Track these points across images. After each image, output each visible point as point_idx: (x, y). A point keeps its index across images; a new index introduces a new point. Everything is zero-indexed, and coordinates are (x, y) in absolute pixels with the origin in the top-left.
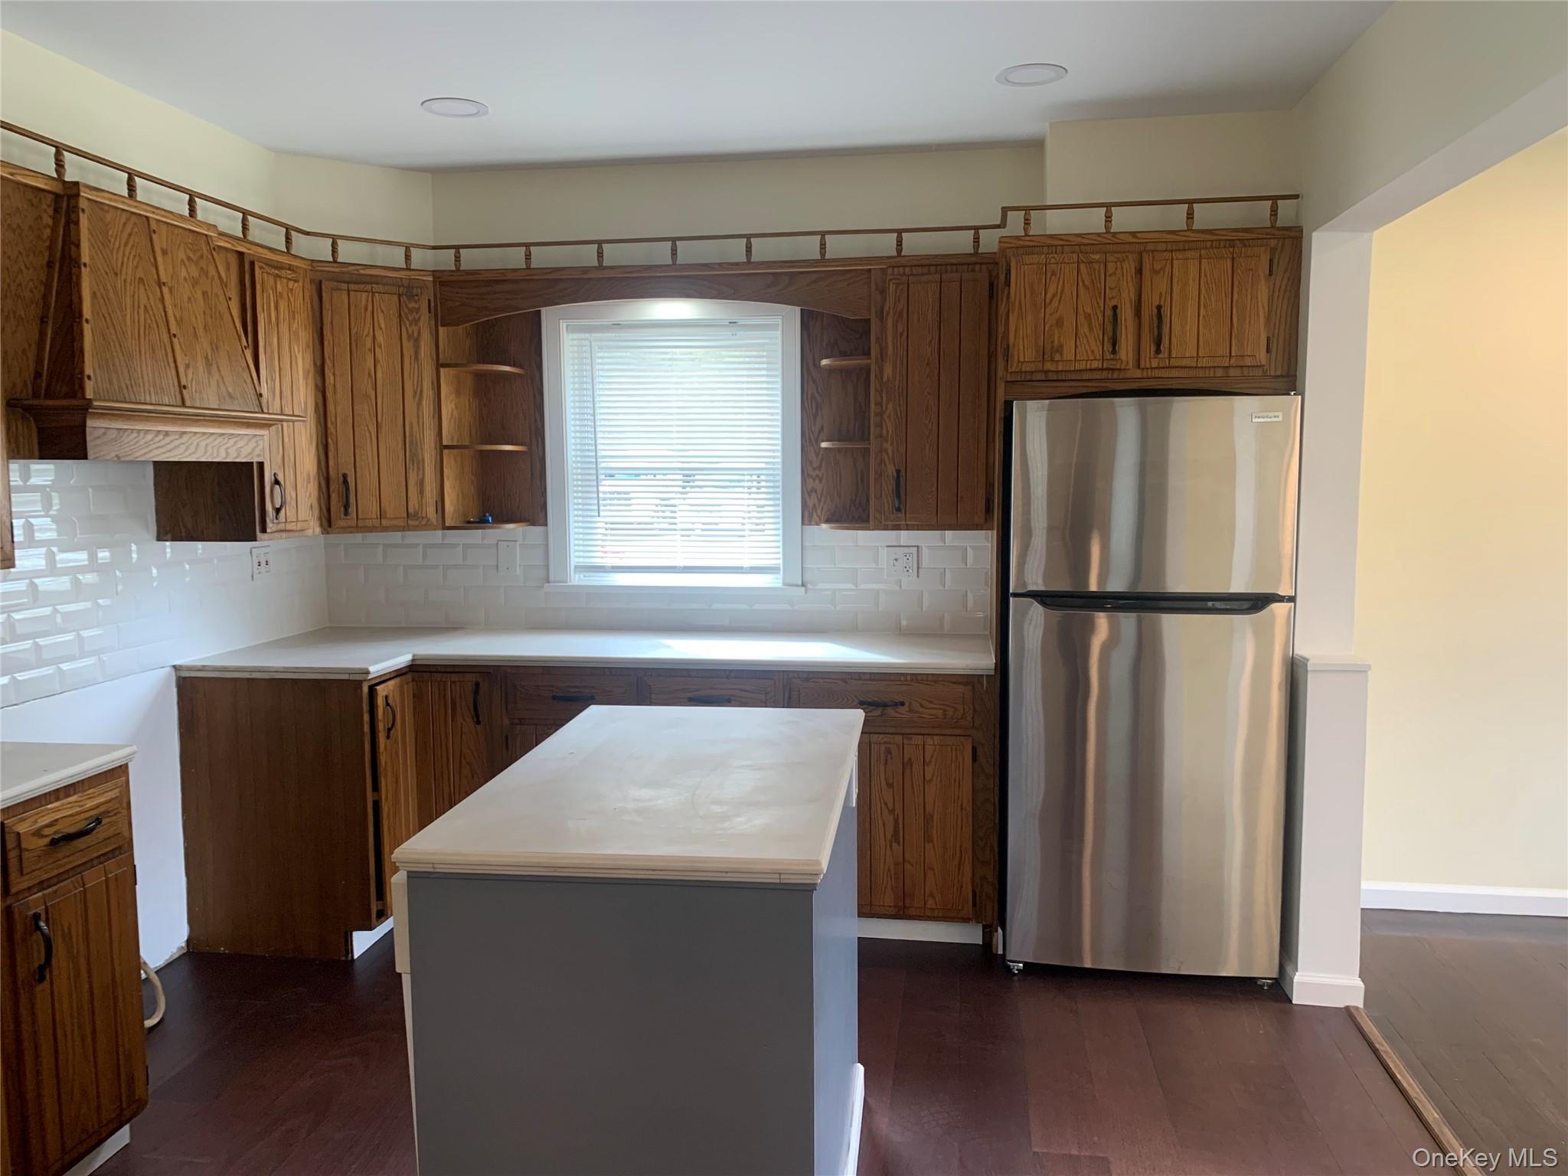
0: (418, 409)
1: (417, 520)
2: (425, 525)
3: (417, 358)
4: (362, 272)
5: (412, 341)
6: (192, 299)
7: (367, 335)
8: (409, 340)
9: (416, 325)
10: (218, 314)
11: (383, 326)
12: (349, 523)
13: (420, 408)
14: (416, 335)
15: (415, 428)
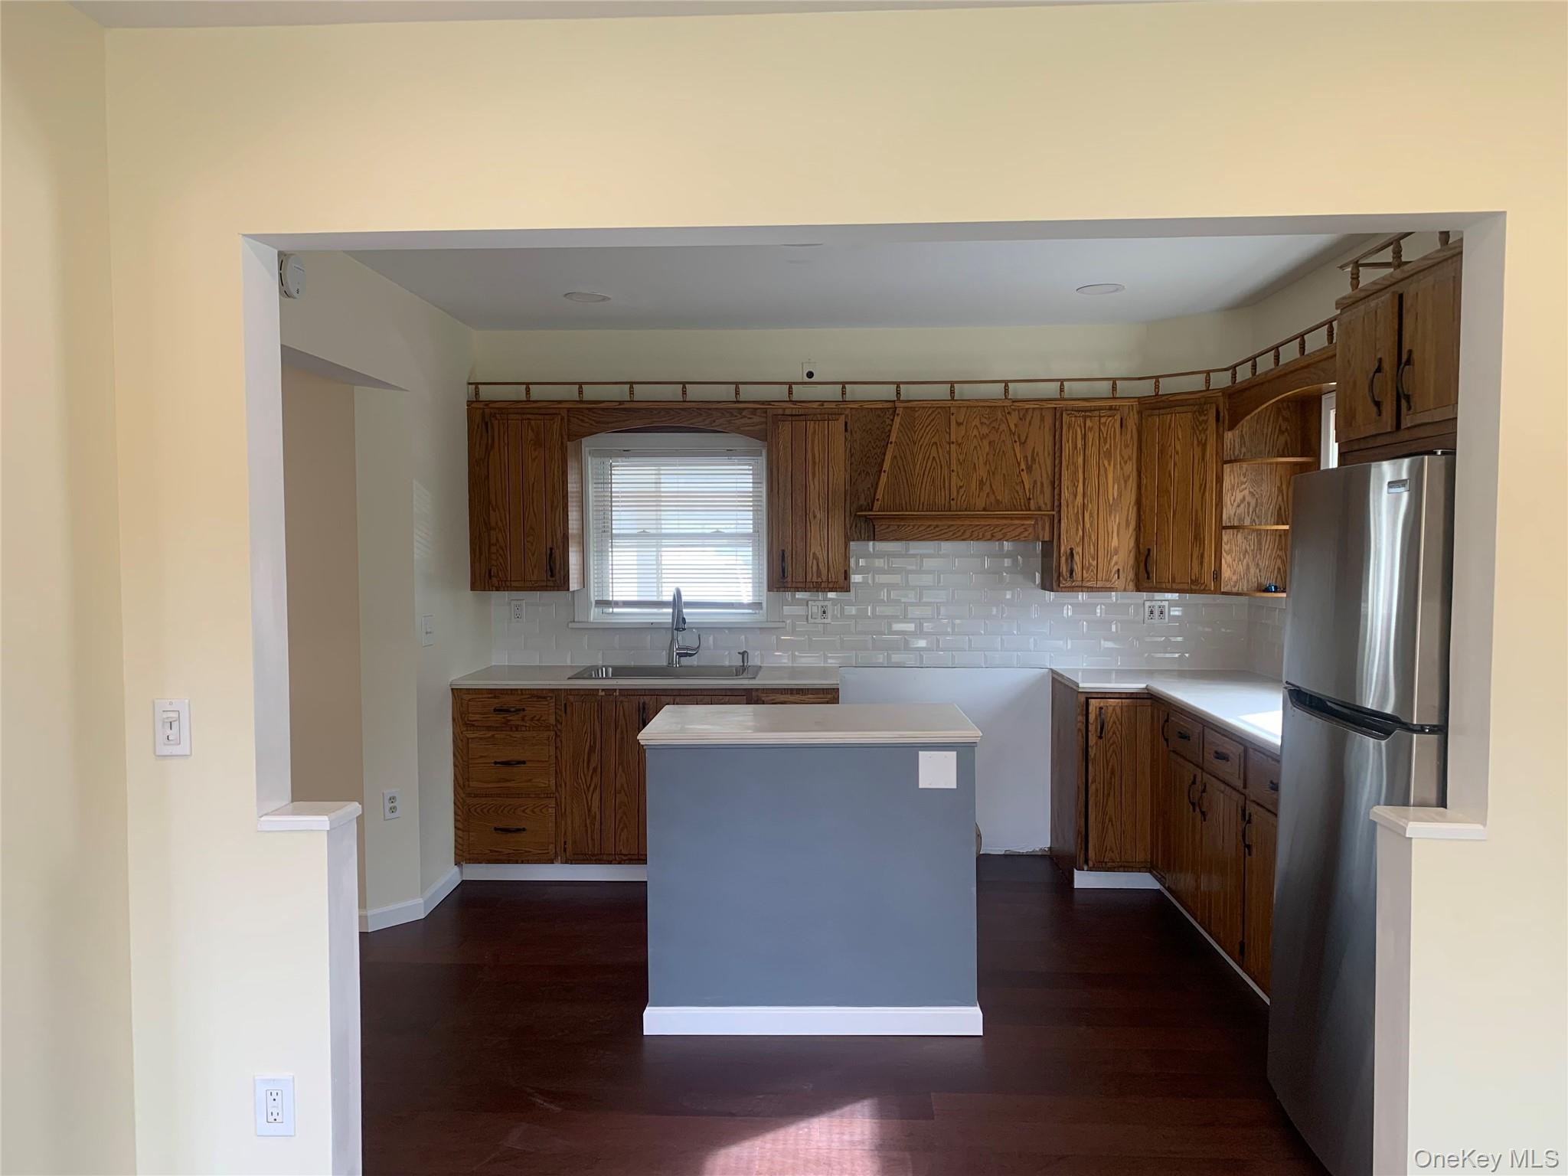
0: (1202, 498)
1: (1197, 585)
2: (1204, 589)
3: (1203, 459)
4: (1171, 399)
5: (1200, 446)
6: (979, 448)
7: (1170, 445)
8: (1198, 445)
9: (1204, 433)
10: (1001, 453)
11: (1180, 437)
12: (1151, 585)
13: (1204, 498)
14: (1203, 441)
15: (1200, 513)
